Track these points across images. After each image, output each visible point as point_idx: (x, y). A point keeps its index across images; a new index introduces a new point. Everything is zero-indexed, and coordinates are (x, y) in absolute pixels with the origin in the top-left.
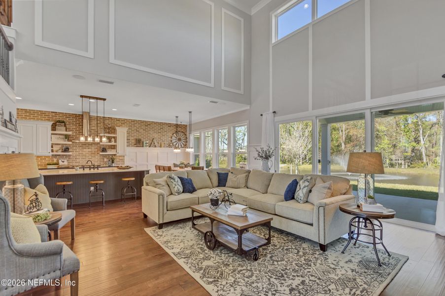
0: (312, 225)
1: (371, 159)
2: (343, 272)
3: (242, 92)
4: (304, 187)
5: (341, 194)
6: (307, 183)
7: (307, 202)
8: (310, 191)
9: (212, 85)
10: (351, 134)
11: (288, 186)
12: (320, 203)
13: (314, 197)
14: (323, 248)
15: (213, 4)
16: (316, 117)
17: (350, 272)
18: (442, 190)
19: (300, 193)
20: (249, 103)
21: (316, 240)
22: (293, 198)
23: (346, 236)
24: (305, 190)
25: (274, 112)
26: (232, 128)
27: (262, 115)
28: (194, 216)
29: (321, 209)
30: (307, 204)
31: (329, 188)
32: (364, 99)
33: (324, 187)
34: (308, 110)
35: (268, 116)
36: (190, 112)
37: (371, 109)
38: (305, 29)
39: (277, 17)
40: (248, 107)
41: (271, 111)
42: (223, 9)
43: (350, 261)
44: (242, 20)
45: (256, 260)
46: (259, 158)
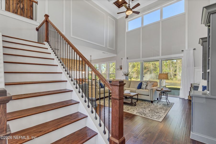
0: (149, 95)
1: (165, 75)
2: (160, 107)
3: (114, 49)
4: (145, 84)
5: (155, 86)
6: (146, 83)
7: (146, 89)
8: (147, 86)
9: (104, 46)
10: (146, 66)
11: (139, 84)
12: (151, 89)
13: (148, 87)
14: (152, 102)
15: (105, 14)
16: (143, 61)
17: (161, 107)
18: (181, 87)
19: (144, 86)
20: (116, 53)
21: (150, 100)
22: (141, 88)
23: (156, 99)
24: (145, 85)
25: (127, 58)
26: (108, 63)
27: (122, 59)
28: (105, 96)
29: (152, 90)
30: (146, 90)
31: (153, 84)
32: (159, 56)
33: (152, 84)
34: (140, 58)
35: (125, 60)
36: (91, 56)
37: (161, 59)
38: (139, 29)
39: (128, 21)
40: (116, 55)
41: (126, 57)
42: (108, 16)
43: (160, 105)
44: (114, 21)
45: (135, 106)
46: (124, 75)
